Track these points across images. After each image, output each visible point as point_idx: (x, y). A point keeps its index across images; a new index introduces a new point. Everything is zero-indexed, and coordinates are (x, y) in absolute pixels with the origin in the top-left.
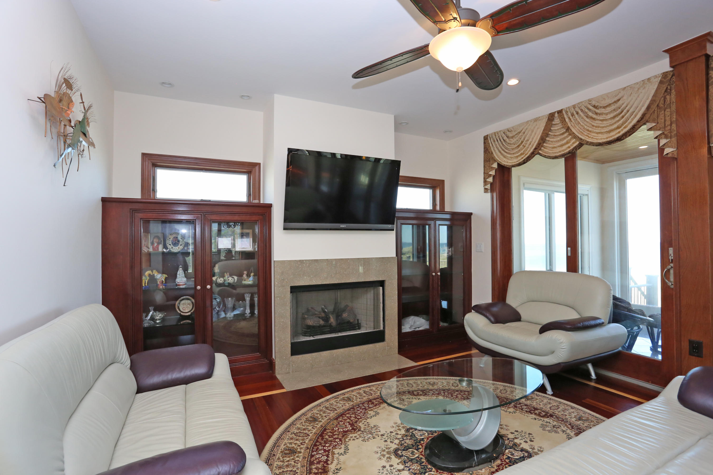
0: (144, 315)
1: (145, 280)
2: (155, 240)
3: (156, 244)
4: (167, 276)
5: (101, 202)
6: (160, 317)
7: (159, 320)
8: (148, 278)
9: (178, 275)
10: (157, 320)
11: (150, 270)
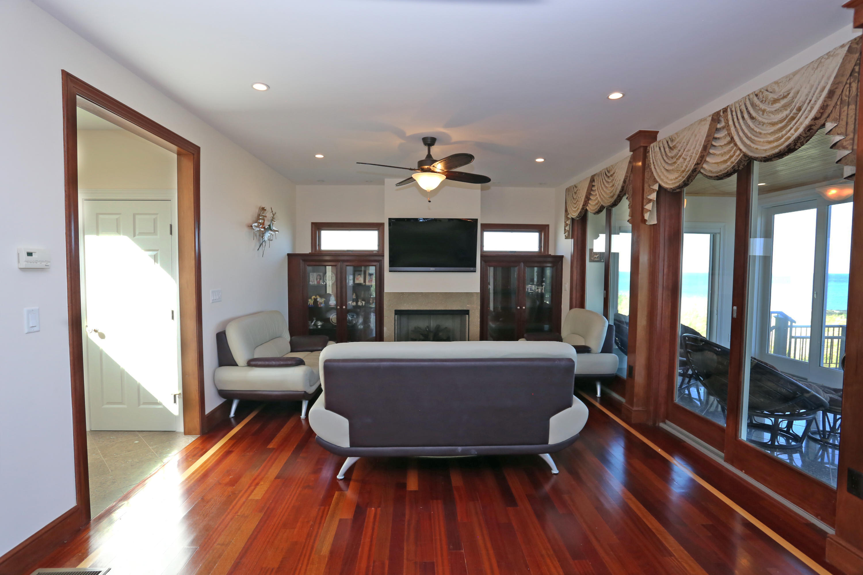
0: (310, 322)
1: (311, 302)
2: (318, 277)
3: (318, 280)
4: (325, 300)
5: (287, 257)
6: (320, 324)
7: (320, 326)
8: (313, 300)
9: (331, 299)
10: (318, 326)
11: (314, 296)
